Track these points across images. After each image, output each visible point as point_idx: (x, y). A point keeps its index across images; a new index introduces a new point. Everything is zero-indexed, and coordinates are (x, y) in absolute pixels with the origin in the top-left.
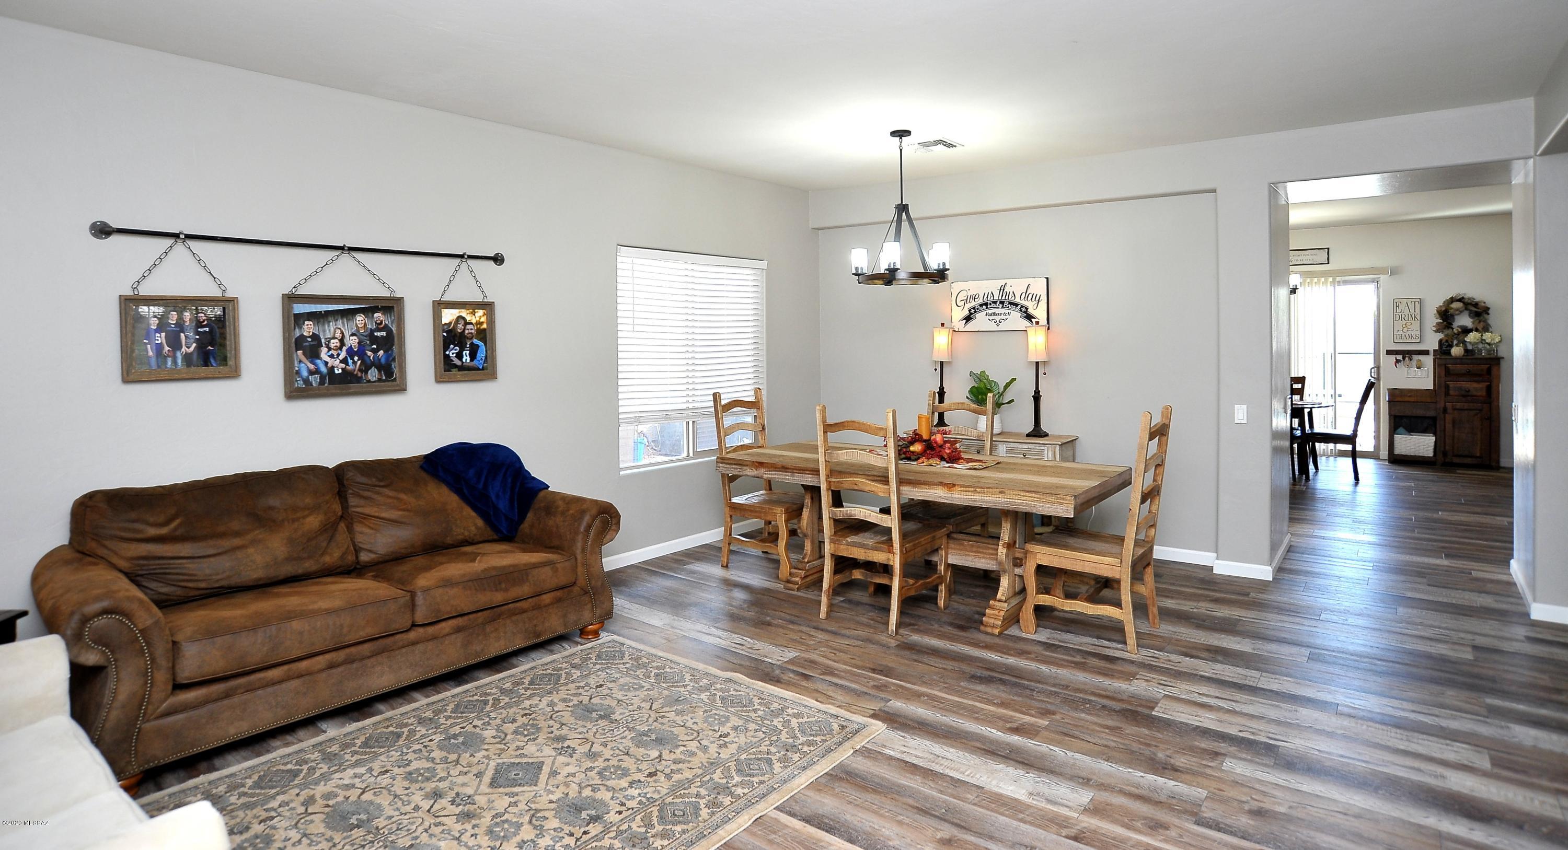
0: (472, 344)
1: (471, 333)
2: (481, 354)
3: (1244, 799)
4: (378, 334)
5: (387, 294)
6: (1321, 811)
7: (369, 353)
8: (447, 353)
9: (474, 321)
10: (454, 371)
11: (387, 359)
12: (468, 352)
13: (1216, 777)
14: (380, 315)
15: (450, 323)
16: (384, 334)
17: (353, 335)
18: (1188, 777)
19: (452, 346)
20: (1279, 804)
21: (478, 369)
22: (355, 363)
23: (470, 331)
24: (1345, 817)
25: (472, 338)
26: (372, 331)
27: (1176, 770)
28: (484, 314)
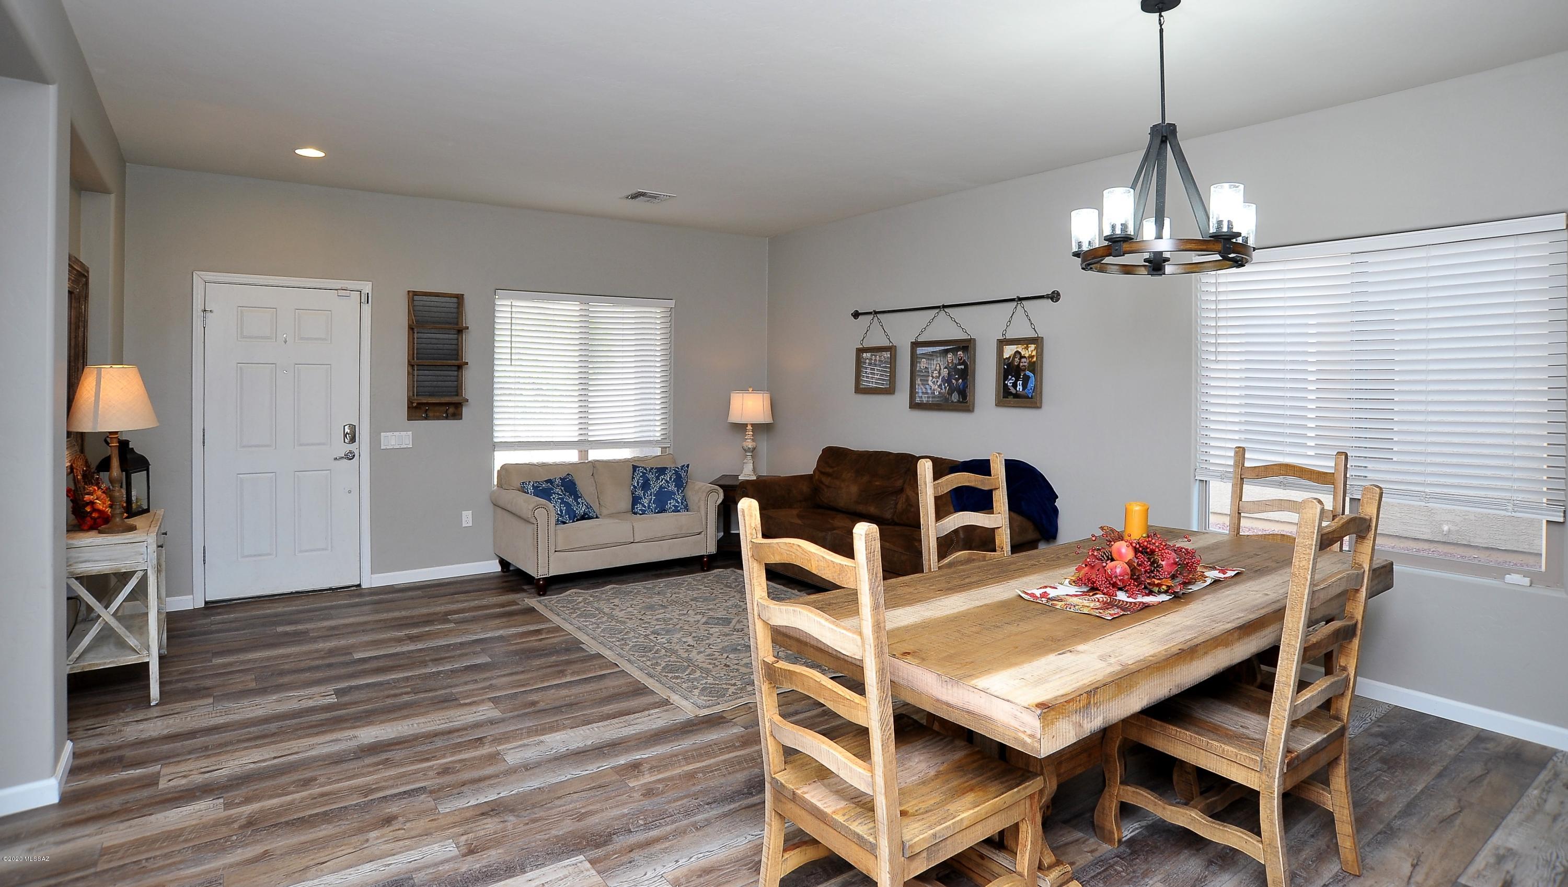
0: (1025, 375)
1: (1024, 366)
2: (1031, 384)
3: (408, 825)
4: (959, 367)
5: (965, 337)
6: (340, 854)
7: (954, 381)
8: (1006, 382)
9: (1027, 355)
10: (1011, 398)
11: (964, 386)
12: (1021, 382)
13: (449, 828)
14: (961, 353)
15: (1010, 357)
16: (963, 367)
17: (945, 368)
18: (468, 814)
19: (1010, 377)
20: (377, 838)
21: (1028, 397)
22: (945, 388)
23: (1024, 364)
24: (316, 861)
25: (1024, 370)
26: (956, 365)
27: (483, 814)
28: (1036, 348)
